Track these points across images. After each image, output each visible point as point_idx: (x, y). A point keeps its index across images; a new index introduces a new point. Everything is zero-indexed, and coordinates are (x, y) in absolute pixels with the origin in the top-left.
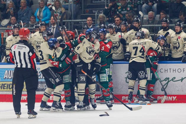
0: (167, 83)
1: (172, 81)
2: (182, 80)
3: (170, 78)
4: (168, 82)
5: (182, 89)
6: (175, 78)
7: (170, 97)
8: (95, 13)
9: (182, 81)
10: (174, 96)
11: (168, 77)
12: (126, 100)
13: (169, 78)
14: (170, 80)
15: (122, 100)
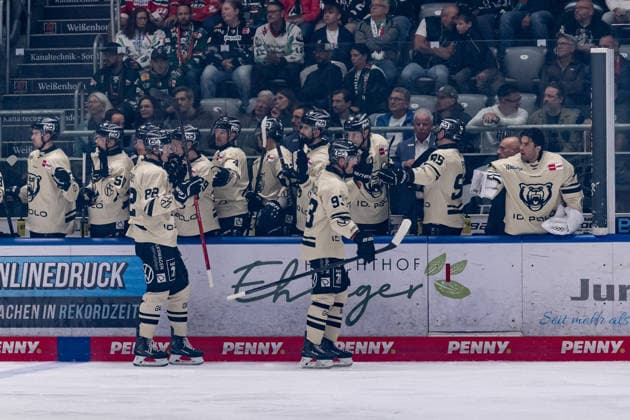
0: (365, 302)
1: (378, 295)
2: (410, 292)
3: (372, 285)
4: (369, 297)
5: (411, 320)
6: (389, 286)
7: (372, 343)
8: (73, 91)
9: (409, 297)
10: (388, 339)
11: (366, 285)
12: (235, 353)
13: (369, 288)
14: (372, 291)
15: (224, 353)
